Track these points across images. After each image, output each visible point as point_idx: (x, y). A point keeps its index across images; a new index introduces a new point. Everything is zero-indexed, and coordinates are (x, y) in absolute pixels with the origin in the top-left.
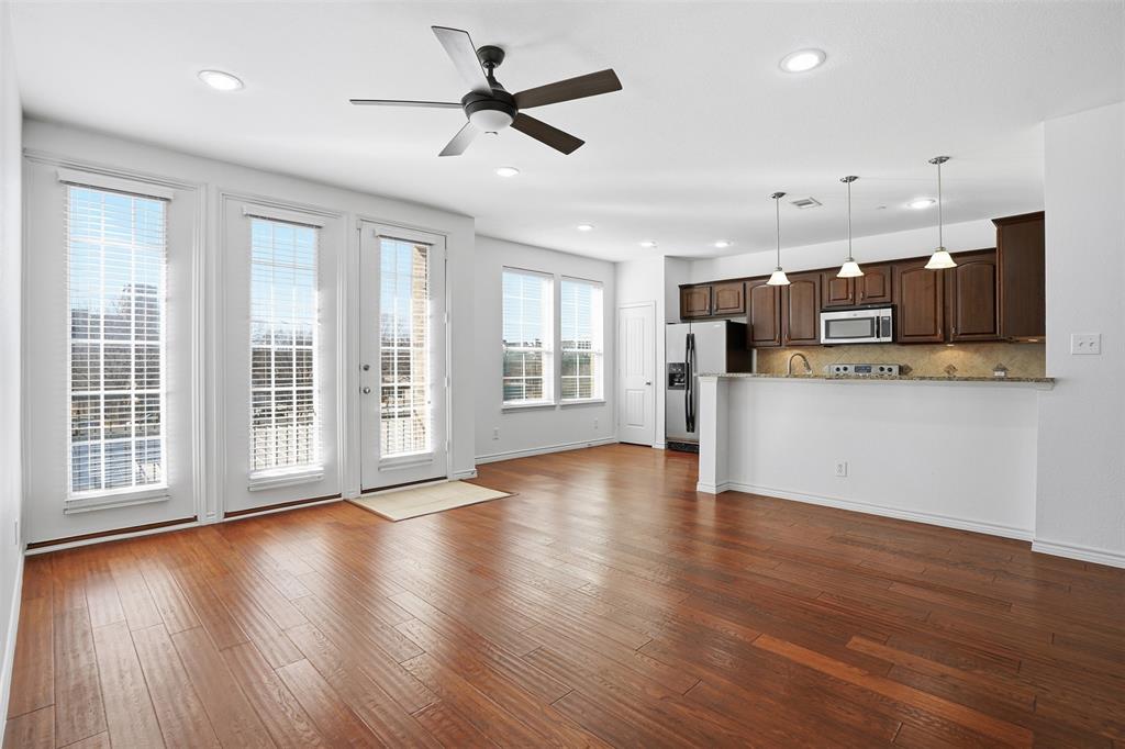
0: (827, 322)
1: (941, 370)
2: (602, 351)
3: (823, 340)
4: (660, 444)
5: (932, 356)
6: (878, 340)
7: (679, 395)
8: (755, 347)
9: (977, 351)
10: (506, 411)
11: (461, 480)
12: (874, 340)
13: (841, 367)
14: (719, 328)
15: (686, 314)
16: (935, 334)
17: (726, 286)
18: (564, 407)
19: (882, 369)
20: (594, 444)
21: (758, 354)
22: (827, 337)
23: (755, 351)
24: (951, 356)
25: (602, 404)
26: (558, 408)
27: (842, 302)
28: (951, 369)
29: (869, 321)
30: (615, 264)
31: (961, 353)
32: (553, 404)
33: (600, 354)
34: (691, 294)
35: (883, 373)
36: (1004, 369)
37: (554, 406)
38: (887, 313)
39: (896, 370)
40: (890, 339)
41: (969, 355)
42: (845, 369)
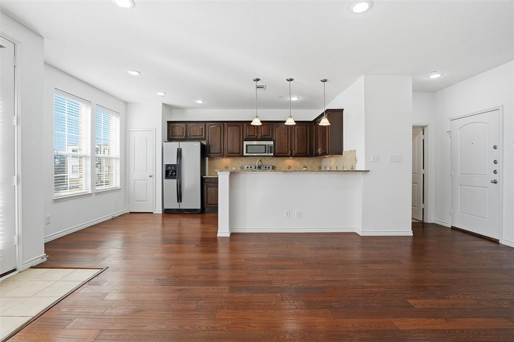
0: (247, 146)
1: (286, 167)
2: (119, 157)
3: (245, 154)
4: (159, 211)
5: (283, 162)
6: (268, 155)
7: (174, 182)
8: (207, 156)
9: (298, 160)
10: (57, 201)
11: (31, 267)
12: (266, 154)
13: (249, 167)
14: (197, 146)
15: (171, 137)
16: (288, 153)
17: (195, 124)
18: (98, 193)
19: (266, 167)
20: (116, 216)
21: (209, 160)
22: (247, 152)
23: (207, 158)
24: (290, 162)
25: (120, 189)
26: (93, 194)
27: (252, 137)
28: (289, 167)
29: (264, 146)
30: (126, 103)
31: (293, 161)
32: (91, 192)
33: (118, 159)
34: (174, 126)
35: (267, 168)
36: (306, 167)
37: (92, 194)
38: (271, 143)
39: (271, 168)
40: (272, 154)
41: (295, 162)
42: (251, 167)
